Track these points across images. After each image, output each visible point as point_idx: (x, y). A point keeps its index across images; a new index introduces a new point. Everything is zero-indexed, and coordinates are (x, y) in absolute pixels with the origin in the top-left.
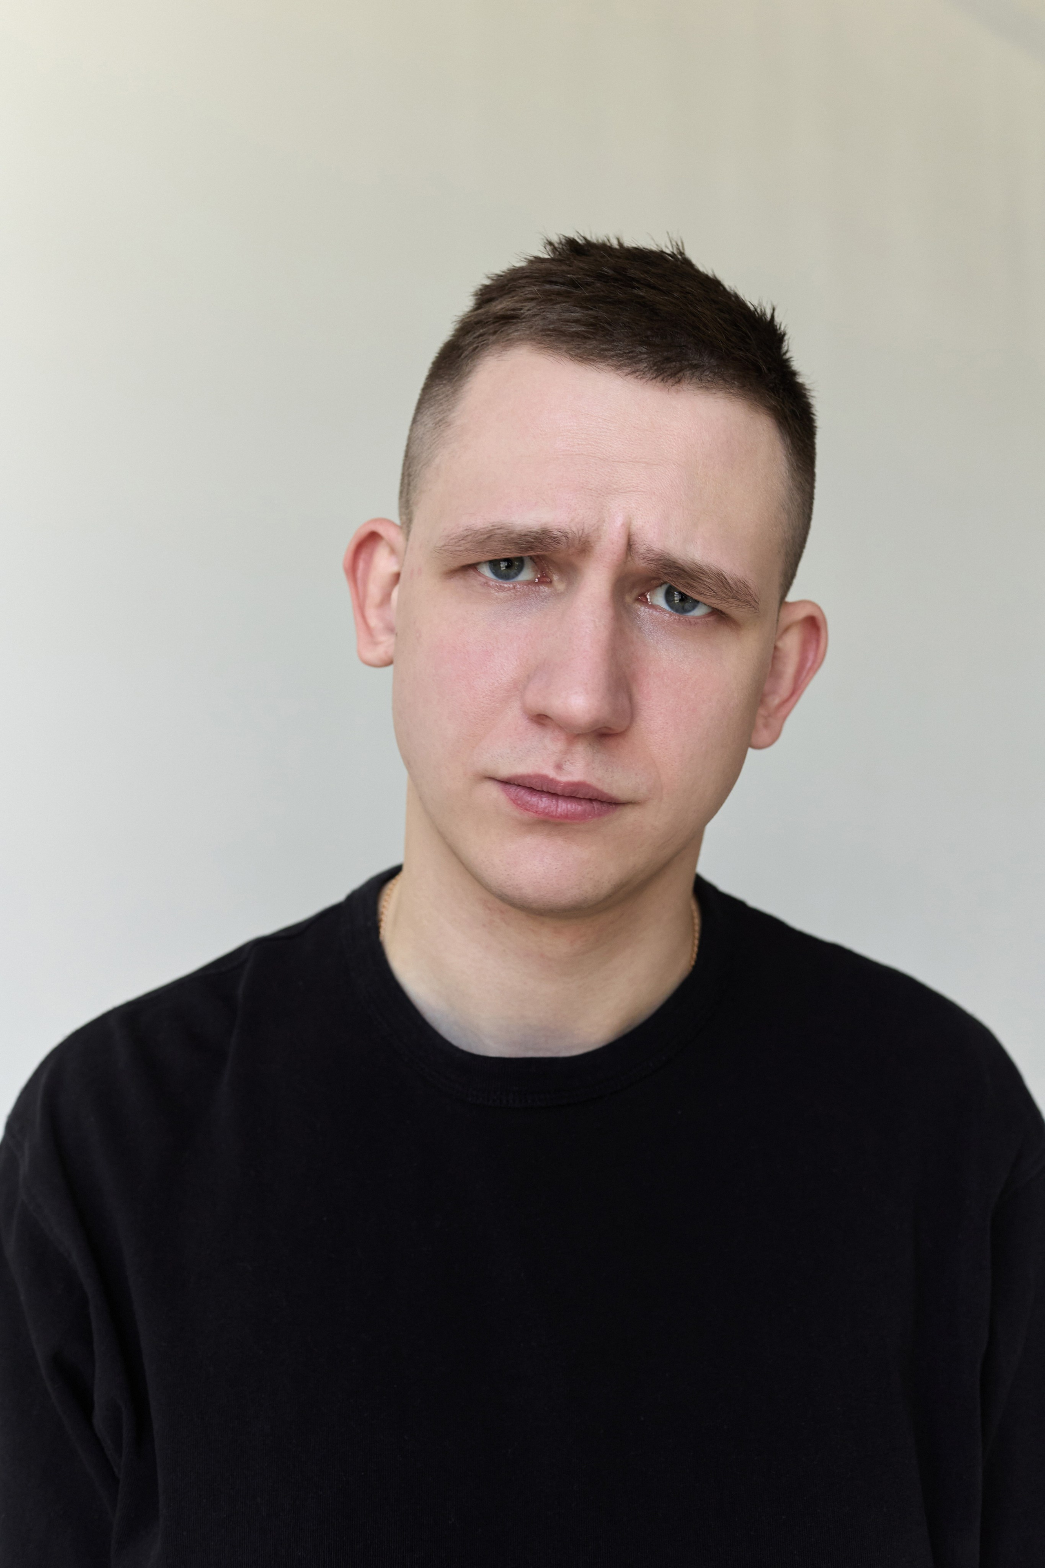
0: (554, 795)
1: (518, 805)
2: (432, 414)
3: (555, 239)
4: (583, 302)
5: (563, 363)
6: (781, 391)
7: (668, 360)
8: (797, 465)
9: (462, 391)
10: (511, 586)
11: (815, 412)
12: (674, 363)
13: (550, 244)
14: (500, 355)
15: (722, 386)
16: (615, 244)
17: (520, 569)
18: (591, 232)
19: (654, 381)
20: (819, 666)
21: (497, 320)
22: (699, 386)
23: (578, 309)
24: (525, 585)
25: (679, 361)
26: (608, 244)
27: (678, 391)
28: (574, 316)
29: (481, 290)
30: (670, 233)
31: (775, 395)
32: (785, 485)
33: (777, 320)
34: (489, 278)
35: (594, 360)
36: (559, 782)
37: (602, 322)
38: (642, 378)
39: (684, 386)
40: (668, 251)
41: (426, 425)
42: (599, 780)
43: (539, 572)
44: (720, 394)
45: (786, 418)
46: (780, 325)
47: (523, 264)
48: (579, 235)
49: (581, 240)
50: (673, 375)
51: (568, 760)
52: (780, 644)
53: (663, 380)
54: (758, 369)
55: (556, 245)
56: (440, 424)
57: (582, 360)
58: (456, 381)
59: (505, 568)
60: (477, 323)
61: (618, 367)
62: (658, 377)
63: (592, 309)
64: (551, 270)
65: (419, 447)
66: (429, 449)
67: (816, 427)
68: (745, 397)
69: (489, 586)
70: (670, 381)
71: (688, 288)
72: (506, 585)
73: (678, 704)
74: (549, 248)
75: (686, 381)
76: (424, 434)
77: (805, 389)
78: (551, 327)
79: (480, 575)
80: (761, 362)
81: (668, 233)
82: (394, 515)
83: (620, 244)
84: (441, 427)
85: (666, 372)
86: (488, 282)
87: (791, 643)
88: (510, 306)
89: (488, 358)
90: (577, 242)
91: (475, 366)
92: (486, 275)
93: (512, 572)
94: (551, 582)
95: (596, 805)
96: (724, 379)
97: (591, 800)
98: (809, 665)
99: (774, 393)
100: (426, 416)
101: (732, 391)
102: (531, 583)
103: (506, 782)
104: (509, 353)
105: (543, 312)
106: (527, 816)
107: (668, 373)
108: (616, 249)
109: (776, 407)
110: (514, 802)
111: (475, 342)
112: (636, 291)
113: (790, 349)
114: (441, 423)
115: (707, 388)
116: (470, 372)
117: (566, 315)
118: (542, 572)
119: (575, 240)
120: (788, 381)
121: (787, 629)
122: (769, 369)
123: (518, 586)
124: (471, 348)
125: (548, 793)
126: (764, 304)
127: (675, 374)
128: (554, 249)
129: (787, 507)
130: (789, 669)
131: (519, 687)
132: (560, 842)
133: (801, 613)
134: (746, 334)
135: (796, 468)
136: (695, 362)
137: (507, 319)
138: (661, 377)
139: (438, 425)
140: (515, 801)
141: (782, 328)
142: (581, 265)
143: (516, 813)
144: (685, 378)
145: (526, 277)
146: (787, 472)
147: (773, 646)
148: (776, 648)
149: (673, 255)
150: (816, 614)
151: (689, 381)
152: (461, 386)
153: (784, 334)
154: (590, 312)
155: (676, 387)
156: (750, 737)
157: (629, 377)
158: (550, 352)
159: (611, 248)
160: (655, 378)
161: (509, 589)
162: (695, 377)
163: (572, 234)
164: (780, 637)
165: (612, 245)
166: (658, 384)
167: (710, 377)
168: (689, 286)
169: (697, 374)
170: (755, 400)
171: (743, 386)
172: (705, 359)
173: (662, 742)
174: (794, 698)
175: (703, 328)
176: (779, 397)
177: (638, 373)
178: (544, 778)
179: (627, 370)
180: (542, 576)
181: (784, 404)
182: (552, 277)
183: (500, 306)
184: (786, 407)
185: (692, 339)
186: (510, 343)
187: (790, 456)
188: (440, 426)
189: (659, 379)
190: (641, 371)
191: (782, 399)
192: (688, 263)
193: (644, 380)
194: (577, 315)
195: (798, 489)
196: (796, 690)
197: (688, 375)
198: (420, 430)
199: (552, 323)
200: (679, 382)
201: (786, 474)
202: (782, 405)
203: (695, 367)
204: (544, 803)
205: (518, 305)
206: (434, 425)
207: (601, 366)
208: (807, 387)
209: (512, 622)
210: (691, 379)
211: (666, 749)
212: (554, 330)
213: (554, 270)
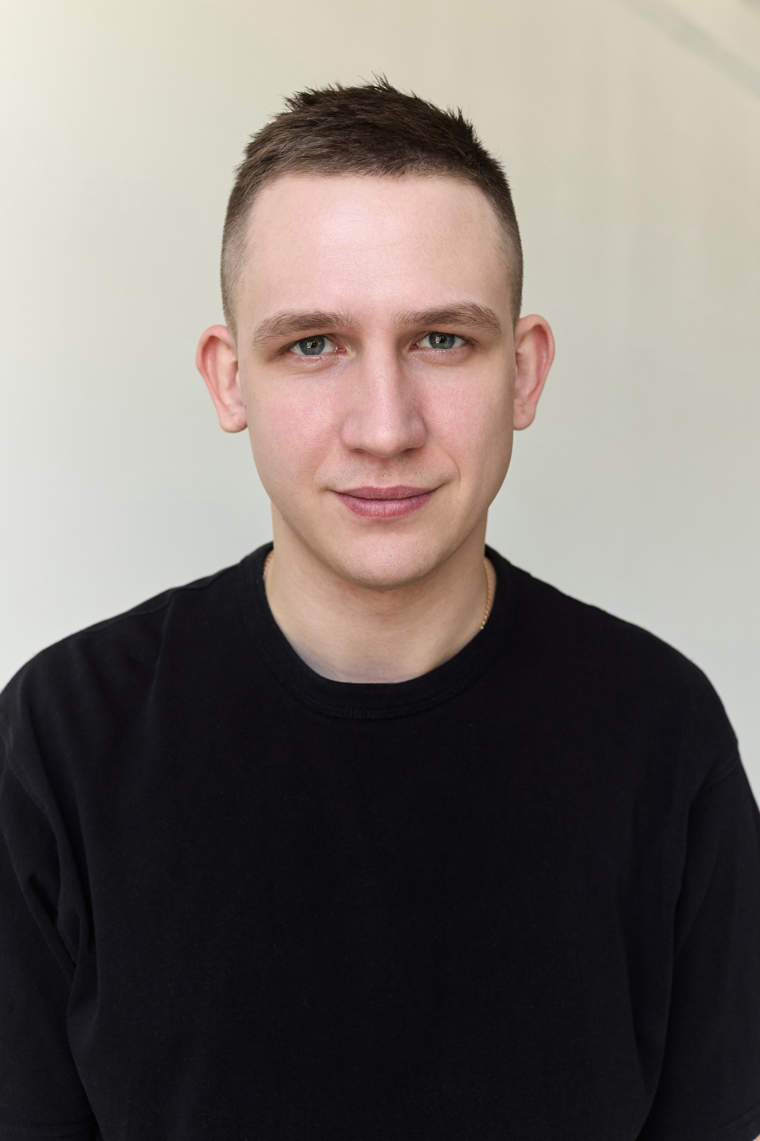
0: (381, 500)
1: (356, 512)
2: (233, 241)
3: (292, 97)
4: (321, 134)
5: (317, 181)
6: (479, 167)
7: (392, 158)
8: (504, 217)
9: (249, 219)
10: (318, 358)
11: (506, 179)
12: (397, 160)
13: (289, 100)
14: (270, 186)
15: (435, 172)
16: (337, 89)
17: (322, 346)
18: (316, 85)
19: (385, 175)
20: (552, 360)
21: (263, 163)
22: (419, 174)
23: (319, 138)
24: (328, 355)
25: (401, 158)
26: (331, 90)
27: (404, 180)
28: (317, 144)
29: (249, 147)
30: (374, 72)
31: (475, 170)
32: (498, 232)
33: (465, 118)
34: (252, 137)
35: (338, 172)
36: (382, 489)
37: (338, 143)
38: (376, 175)
39: (408, 175)
40: (375, 85)
41: (231, 250)
42: (411, 481)
43: (336, 346)
44: (435, 177)
45: (487, 184)
46: (467, 121)
47: (274, 120)
48: (308, 89)
49: (311, 92)
50: (398, 169)
51: (386, 474)
52: (520, 351)
53: (392, 173)
54: (459, 154)
55: (294, 101)
56: (239, 248)
57: (329, 174)
58: (243, 213)
59: (310, 347)
60: (250, 168)
61: (357, 172)
62: (387, 172)
63: (329, 136)
64: (294, 119)
65: (229, 268)
66: (235, 268)
67: (509, 189)
68: (454, 176)
69: (301, 360)
70: (397, 174)
71: (395, 108)
72: (313, 358)
73: (456, 413)
74: (289, 104)
75: (408, 172)
76: (230, 258)
77: (497, 163)
78: (303, 155)
79: (294, 355)
80: (459, 149)
81: (372, 72)
82: (222, 321)
83: (340, 87)
84: (241, 250)
85: (392, 167)
86: (252, 140)
87: (528, 348)
88: (270, 149)
89: (263, 191)
90: (308, 94)
91: (254, 199)
92: (251, 136)
93: (316, 350)
94: (346, 351)
95: (414, 500)
96: (435, 166)
97: (409, 498)
98: (545, 361)
99: (474, 169)
100: (229, 245)
101: (443, 173)
102: (330, 354)
103: (344, 494)
104: (276, 183)
105: (295, 146)
106: (364, 520)
107: (394, 168)
108: (337, 92)
109: (477, 177)
110: (353, 510)
111: (251, 181)
112: (358, 117)
113: (478, 136)
114: (242, 246)
115: (424, 175)
116: (252, 204)
117: (312, 144)
118: (339, 346)
119: (307, 93)
120: (482, 158)
121: (522, 339)
122: (466, 153)
123: (323, 357)
124: (250, 187)
125: (376, 499)
126: (452, 109)
127: (399, 168)
128: (293, 103)
129: (504, 248)
130: (531, 367)
131: (338, 429)
132: (393, 535)
133: (530, 325)
134: (444, 131)
135: (503, 219)
136: (412, 157)
137: (270, 160)
138: (390, 172)
139: (238, 249)
140: (355, 509)
141: (469, 123)
142: (316, 110)
143: (356, 518)
144: (407, 170)
145: (278, 127)
146: (497, 222)
147: (514, 353)
148: (517, 354)
149: (380, 88)
150: (541, 322)
151: (410, 171)
152: (248, 215)
153: (472, 126)
154: (328, 138)
155: (402, 177)
156: (512, 423)
157: (366, 176)
158: (306, 174)
159: (333, 92)
160: (386, 173)
161: (317, 360)
162: (414, 169)
163: (304, 90)
164: (519, 346)
165: (333, 89)
166: (389, 177)
167: (425, 167)
168: (395, 107)
169: (415, 165)
170: (462, 176)
171: (450, 168)
172: (419, 154)
173: (452, 443)
174: (540, 387)
175: (412, 132)
176: (478, 171)
177: (372, 173)
178: (371, 489)
179: (364, 172)
180: (339, 349)
181: (483, 175)
182: (296, 123)
183: (263, 151)
184: (485, 177)
185: (406, 140)
186: (276, 175)
187: (496, 211)
188: (239, 250)
189: (389, 173)
190: (374, 171)
191: (480, 172)
192: (392, 90)
193: (378, 176)
194: (320, 141)
195: (508, 233)
196: (539, 383)
197: (409, 168)
198: (227, 256)
199: (302, 152)
200: (403, 173)
201: (497, 224)
202: (481, 176)
203: (412, 161)
204: (374, 507)
205: (275, 147)
206: (235, 249)
207: (345, 175)
208: (498, 161)
209: (323, 385)
210: (411, 170)
211: (456, 447)
212: (305, 157)
213: (296, 118)
